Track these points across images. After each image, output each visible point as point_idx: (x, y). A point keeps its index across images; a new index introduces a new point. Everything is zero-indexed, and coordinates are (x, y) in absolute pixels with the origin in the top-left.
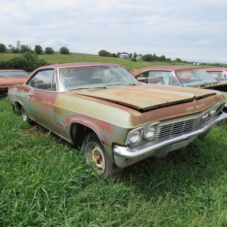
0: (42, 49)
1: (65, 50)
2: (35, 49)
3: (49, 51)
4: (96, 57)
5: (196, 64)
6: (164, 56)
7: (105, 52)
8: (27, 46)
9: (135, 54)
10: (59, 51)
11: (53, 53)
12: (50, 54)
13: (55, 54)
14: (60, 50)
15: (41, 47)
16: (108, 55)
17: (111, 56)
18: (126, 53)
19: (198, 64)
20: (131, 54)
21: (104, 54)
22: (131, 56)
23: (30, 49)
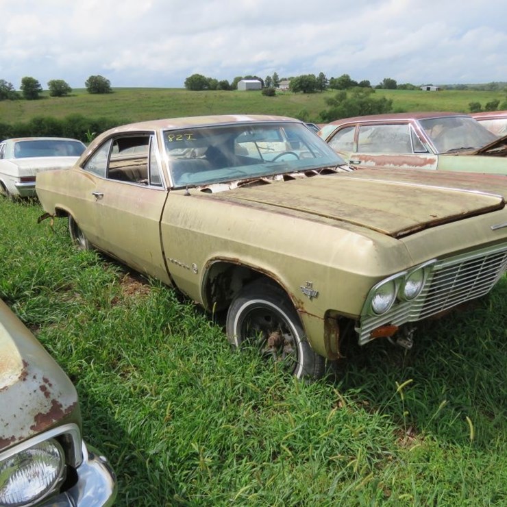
0: (39, 86)
1: (99, 84)
2: (21, 88)
3: (59, 90)
4: (180, 92)
5: (428, 89)
6: (348, 77)
7: (200, 79)
8: (2, 80)
9: (276, 76)
11: (68, 93)
12: (63, 96)
13: (74, 96)
14: (87, 84)
15: (37, 82)
16: (209, 85)
17: (218, 87)
18: (255, 78)
19: (433, 89)
20: (268, 78)
21: (197, 83)
22: (268, 84)
23: (10, 89)
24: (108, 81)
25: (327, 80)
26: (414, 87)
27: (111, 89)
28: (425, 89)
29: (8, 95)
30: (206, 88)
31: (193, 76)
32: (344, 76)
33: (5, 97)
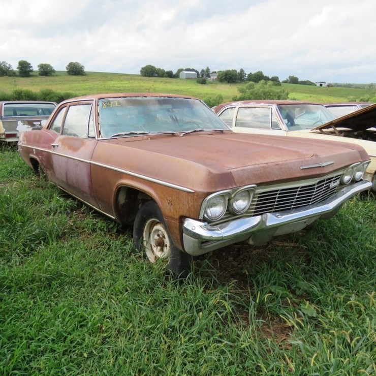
0: (31, 67)
1: (76, 68)
2: (18, 68)
3: (46, 71)
4: (137, 77)
5: (321, 85)
6: (261, 73)
7: (151, 69)
8: (4, 62)
9: (208, 70)
10: (66, 70)
11: (53, 74)
12: (49, 76)
13: (57, 76)
14: (67, 68)
15: (29, 64)
16: (158, 73)
17: (165, 75)
18: (193, 70)
19: (324, 85)
20: (203, 71)
21: (150, 72)
22: (202, 75)
23: (9, 68)
24: (83, 66)
25: (246, 74)
26: (312, 83)
27: (85, 72)
28: (318, 85)
29: (8, 73)
30: (156, 75)
31: (147, 66)
32: (259, 72)
33: (5, 74)
